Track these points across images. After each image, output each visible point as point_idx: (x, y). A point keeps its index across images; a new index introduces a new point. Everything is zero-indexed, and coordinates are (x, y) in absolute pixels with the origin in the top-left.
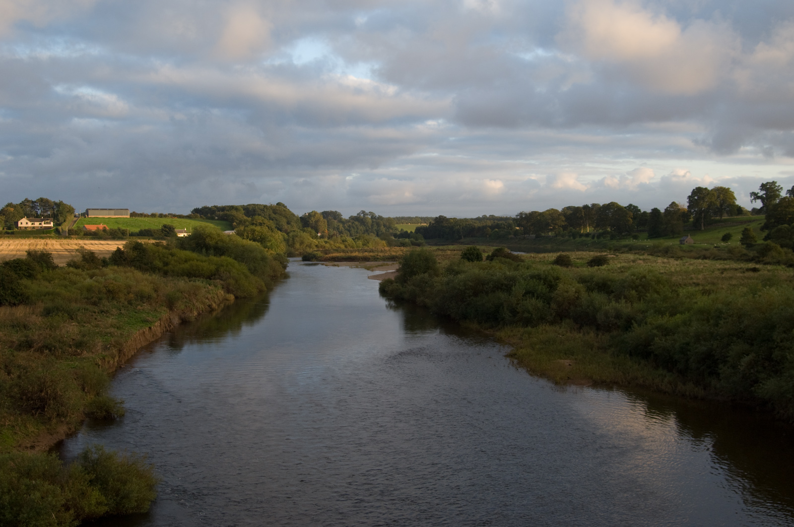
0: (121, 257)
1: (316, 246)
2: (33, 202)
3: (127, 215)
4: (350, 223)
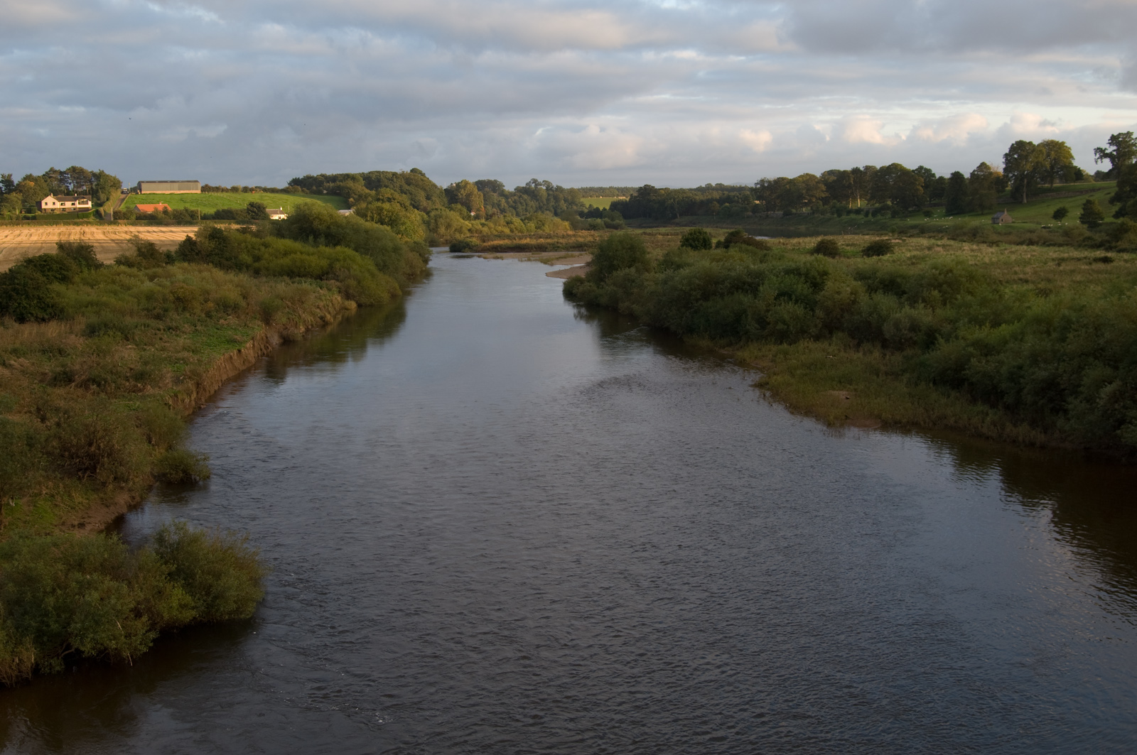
0: (192, 249)
1: (469, 230)
2: (61, 173)
3: (197, 189)
4: (515, 197)
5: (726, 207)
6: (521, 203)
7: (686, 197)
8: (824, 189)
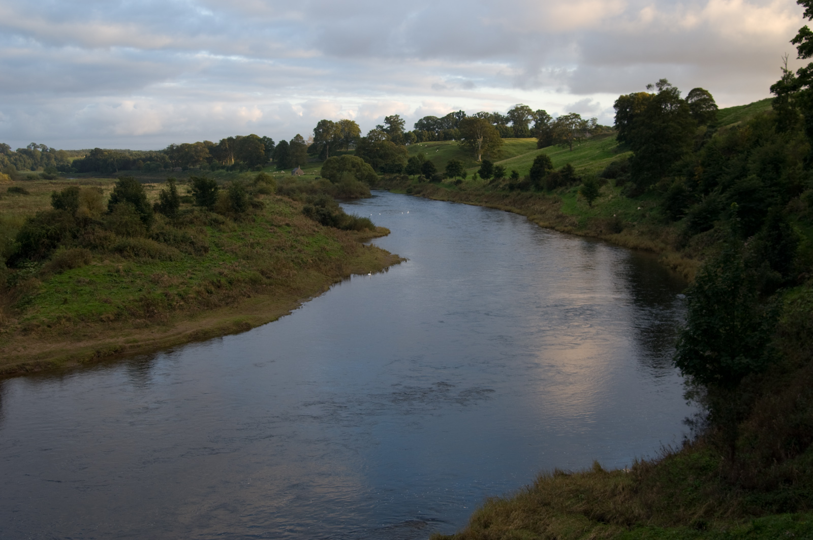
4: (17, 157)
5: (147, 164)
7: (123, 157)
8: (208, 152)
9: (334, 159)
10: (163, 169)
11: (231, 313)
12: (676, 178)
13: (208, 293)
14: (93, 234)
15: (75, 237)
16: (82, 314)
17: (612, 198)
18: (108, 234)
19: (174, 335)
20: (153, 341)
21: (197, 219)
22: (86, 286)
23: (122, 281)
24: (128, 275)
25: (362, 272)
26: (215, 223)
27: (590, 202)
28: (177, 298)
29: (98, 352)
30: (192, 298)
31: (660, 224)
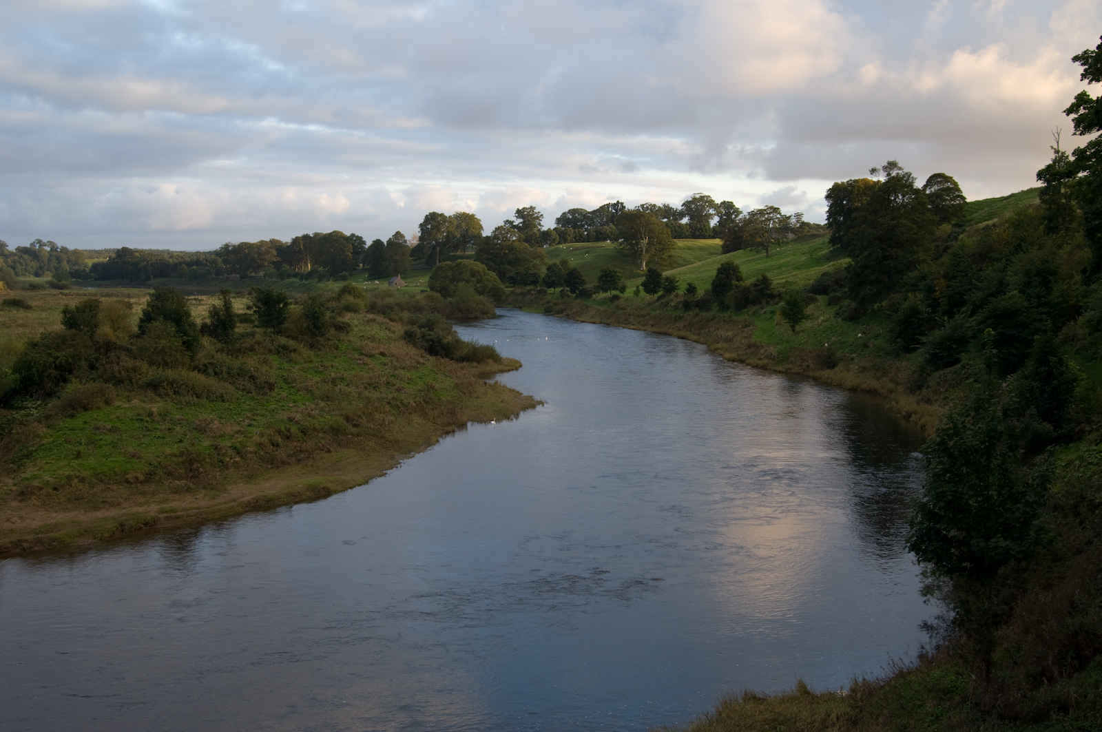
4: (16, 258)
6: (20, 263)
7: (160, 260)
8: (276, 254)
9: (446, 265)
10: (214, 276)
11: (305, 474)
12: (910, 294)
13: (273, 445)
14: (118, 364)
15: (93, 367)
16: (101, 473)
17: (823, 321)
18: (138, 364)
19: (225, 503)
20: (196, 511)
21: (259, 344)
22: (107, 435)
23: (157, 429)
24: (165, 420)
25: (483, 419)
26: (284, 351)
27: (793, 327)
28: (230, 452)
29: (122, 525)
30: (251, 453)
31: (889, 357)
